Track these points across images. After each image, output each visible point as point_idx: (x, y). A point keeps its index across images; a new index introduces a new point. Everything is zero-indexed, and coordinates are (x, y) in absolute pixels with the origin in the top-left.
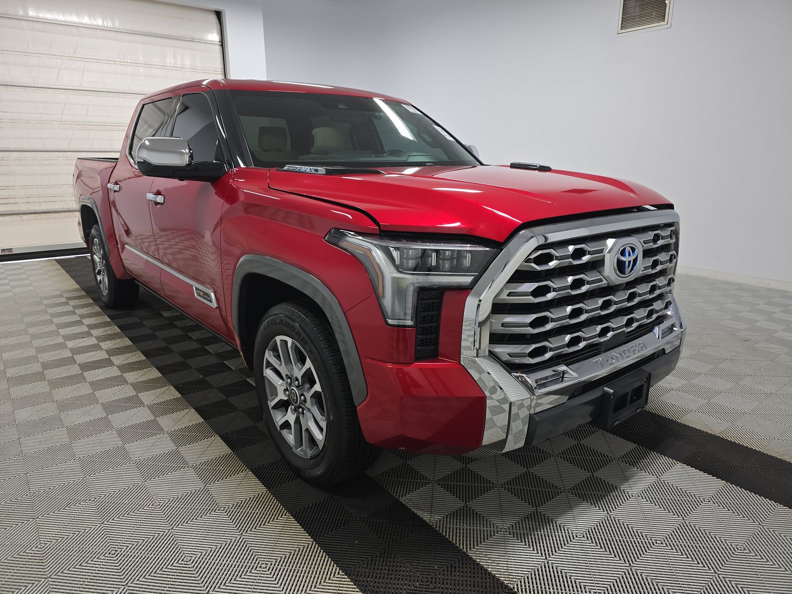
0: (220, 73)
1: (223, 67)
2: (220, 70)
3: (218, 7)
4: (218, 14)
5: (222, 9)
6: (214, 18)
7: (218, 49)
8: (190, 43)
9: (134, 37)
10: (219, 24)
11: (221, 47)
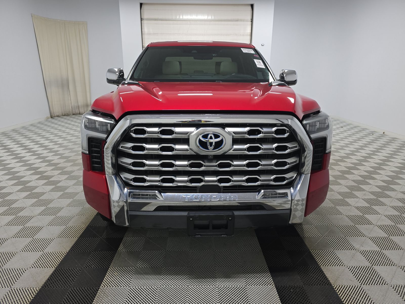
0: (249, 35)
1: (251, 32)
2: (249, 34)
3: (252, 3)
4: (252, 6)
5: (253, 3)
6: (250, 8)
7: (250, 23)
8: (236, 22)
9: (217, 22)
10: (252, 11)
11: (251, 22)
